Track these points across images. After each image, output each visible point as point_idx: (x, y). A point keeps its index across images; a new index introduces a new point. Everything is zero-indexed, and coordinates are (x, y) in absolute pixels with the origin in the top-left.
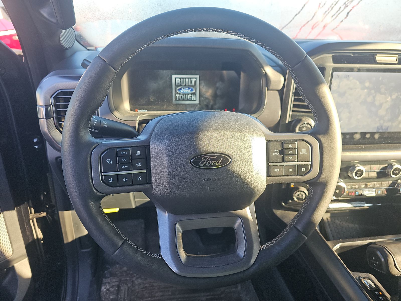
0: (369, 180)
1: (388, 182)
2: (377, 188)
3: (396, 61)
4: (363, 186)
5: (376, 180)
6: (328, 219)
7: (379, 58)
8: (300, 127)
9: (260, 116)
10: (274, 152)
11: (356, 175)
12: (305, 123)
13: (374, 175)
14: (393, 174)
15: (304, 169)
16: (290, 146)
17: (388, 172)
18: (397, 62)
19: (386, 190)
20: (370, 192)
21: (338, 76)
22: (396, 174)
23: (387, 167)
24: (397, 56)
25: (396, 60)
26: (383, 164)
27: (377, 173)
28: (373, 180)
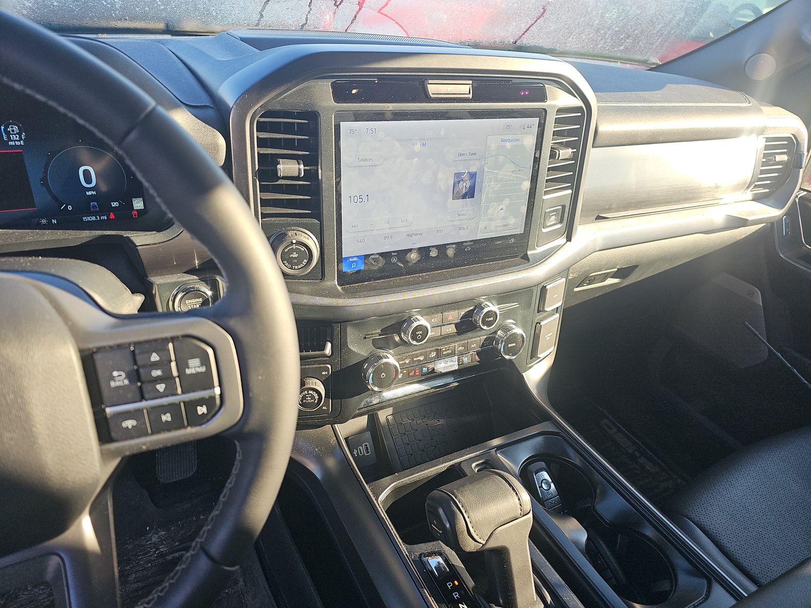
0: (444, 342)
1: (478, 338)
2: (461, 354)
3: (470, 93)
4: (434, 354)
5: (457, 339)
6: (387, 420)
7: (434, 89)
8: (283, 252)
9: (179, 236)
10: (113, 378)
11: (414, 337)
12: (294, 241)
13: (451, 329)
14: (484, 325)
15: (202, 410)
16: (155, 357)
17: (475, 321)
18: (470, 96)
19: (478, 353)
20: (449, 364)
21: (352, 131)
22: (489, 324)
23: (473, 311)
24: (470, 82)
25: (468, 93)
26: (466, 307)
27: (457, 325)
28: (451, 340)
